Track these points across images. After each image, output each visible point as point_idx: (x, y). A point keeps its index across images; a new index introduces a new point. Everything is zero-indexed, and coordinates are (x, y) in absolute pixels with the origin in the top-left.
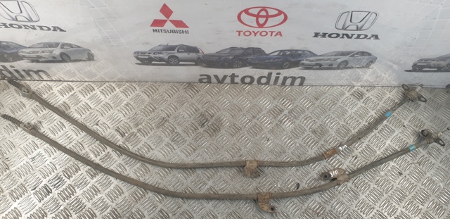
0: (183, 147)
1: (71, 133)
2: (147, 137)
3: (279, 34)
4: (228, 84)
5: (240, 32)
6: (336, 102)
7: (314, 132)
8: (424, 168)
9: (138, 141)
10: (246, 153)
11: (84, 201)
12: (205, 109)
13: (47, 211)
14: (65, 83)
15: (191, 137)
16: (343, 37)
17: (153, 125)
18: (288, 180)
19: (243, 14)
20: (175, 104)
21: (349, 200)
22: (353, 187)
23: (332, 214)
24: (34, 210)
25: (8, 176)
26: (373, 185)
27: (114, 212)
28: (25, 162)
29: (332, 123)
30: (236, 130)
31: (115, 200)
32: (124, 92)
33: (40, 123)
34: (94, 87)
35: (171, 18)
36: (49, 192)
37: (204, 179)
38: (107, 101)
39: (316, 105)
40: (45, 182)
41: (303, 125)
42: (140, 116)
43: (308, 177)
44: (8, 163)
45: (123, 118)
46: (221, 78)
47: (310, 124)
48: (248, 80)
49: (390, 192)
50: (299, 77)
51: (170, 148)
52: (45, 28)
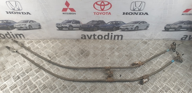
0: (74, 62)
1: (30, 57)
2: (60, 58)
3: (110, 13)
4: (93, 39)
5: (95, 13)
6: (136, 45)
7: (127, 56)
8: (174, 69)
9: (56, 60)
11: (32, 81)
12: (83, 48)
13: (17, 85)
14: (30, 40)
15: (77, 58)
16: (134, 14)
17: (62, 54)
18: (117, 74)
19: (95, 4)
20: (72, 46)
23: (135, 87)
24: (12, 85)
25: (4, 72)
26: (152, 75)
27: (44, 86)
28: (11, 67)
29: (134, 52)
30: (95, 55)
31: (45, 81)
32: (52, 43)
34: (41, 41)
35: (69, 7)
37: (82, 73)
38: (45, 46)
39: (128, 46)
40: (18, 74)
41: (123, 53)
42: (57, 51)
44: (4, 68)
45: (51, 52)
46: (90, 37)
47: (125, 53)
48: (100, 37)
49: (160, 78)
50: (120, 35)
51: (68, 62)
52: (24, 13)
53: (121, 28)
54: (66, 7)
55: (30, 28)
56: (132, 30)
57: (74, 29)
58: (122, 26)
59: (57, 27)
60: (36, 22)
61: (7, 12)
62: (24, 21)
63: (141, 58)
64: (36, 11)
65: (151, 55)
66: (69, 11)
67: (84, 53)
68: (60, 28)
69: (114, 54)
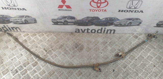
0: (69, 55)
2: (55, 52)
3: (105, 10)
4: (86, 33)
5: (90, 10)
6: (127, 39)
7: (119, 50)
9: (52, 54)
10: (93, 58)
11: (30, 75)
12: (77, 42)
14: (26, 33)
15: (72, 52)
16: (129, 12)
17: (58, 48)
18: (110, 68)
19: (92, 2)
20: (66, 40)
21: (135, 76)
22: (136, 71)
25: (2, 66)
26: (144, 71)
28: (9, 61)
29: (126, 47)
30: (89, 49)
31: (42, 75)
32: (47, 36)
33: (16, 46)
34: (37, 34)
35: (65, 4)
36: (17, 72)
38: (41, 39)
39: (120, 41)
40: (16, 68)
41: (115, 48)
42: (53, 44)
43: (118, 67)
44: (2, 61)
45: (47, 45)
46: (83, 31)
47: (118, 47)
48: (93, 31)
49: (151, 73)
50: (113, 30)
51: (64, 56)
52: (20, 9)
53: (114, 24)
54: (62, 4)
55: (26, 22)
56: (125, 25)
57: (69, 24)
58: (116, 22)
59: (53, 22)
60: (32, 17)
61: (2, 8)
62: (20, 16)
63: (132, 52)
64: (32, 7)
65: (142, 50)
66: (64, 8)
67: (78, 47)
68: (56, 22)
69: (107, 48)
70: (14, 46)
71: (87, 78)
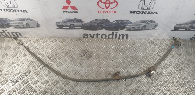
0: (76, 63)
1: (28, 58)
2: (60, 60)
3: (115, 12)
4: (96, 38)
5: (99, 11)
6: (142, 45)
7: (133, 57)
8: (182, 73)
9: (57, 61)
10: (103, 66)
11: (32, 85)
12: (85, 48)
13: (16, 90)
14: (28, 39)
15: (79, 60)
16: (142, 13)
17: (63, 55)
19: (100, 2)
20: (73, 46)
21: (149, 86)
22: (151, 80)
23: (141, 92)
24: (10, 89)
25: (1, 75)
26: (159, 80)
27: (44, 91)
28: (8, 69)
29: (140, 54)
30: (99, 57)
31: (45, 85)
32: (52, 42)
33: (16, 54)
34: (40, 40)
35: (70, 5)
37: (84, 77)
38: (45, 45)
39: (133, 47)
40: (16, 77)
41: (128, 55)
42: (58, 51)
44: (1, 70)
45: (51, 52)
46: (92, 36)
47: (131, 54)
48: (104, 36)
49: (167, 83)
50: (125, 35)
51: (70, 64)
52: (20, 11)
53: (127, 28)
54: (67, 5)
55: (28, 26)
56: (138, 29)
57: (75, 28)
58: (128, 26)
59: (57, 26)
60: (33, 20)
61: (1, 9)
62: (21, 19)
63: (147, 60)
64: (33, 8)
65: (158, 57)
66: (70, 9)
67: (86, 54)
68: (61, 26)
69: (119, 55)
70: (14, 53)
71: (95, 88)
